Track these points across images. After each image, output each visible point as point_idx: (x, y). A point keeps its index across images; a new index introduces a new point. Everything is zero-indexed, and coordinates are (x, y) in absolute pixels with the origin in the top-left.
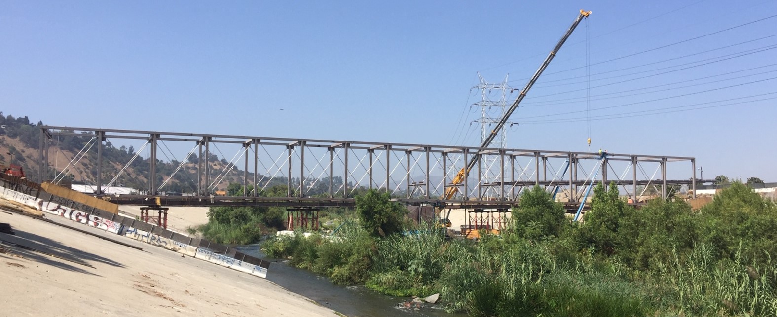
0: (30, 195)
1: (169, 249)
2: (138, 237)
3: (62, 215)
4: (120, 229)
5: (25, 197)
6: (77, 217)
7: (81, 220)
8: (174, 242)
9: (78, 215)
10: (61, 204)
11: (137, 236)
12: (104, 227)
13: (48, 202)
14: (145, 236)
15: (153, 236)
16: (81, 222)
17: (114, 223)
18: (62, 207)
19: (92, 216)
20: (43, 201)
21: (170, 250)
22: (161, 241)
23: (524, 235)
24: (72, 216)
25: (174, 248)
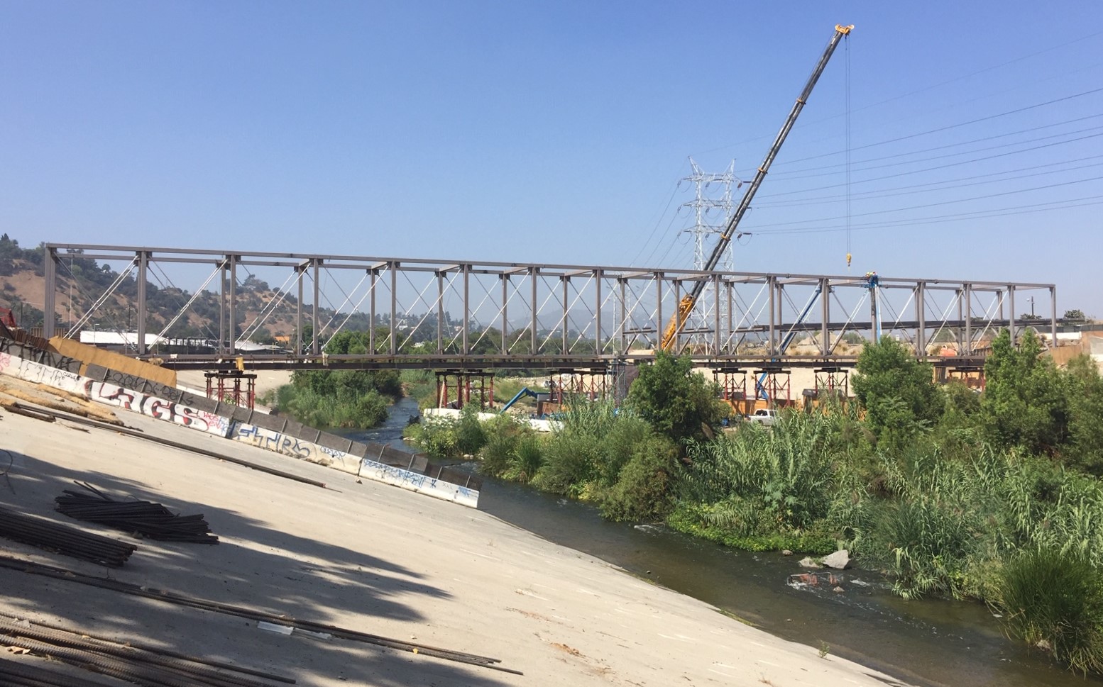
0: (68, 370)
1: (314, 462)
2: (260, 442)
3: (128, 406)
4: (229, 428)
5: (59, 375)
6: (154, 409)
7: (161, 414)
8: (323, 449)
9: (156, 405)
10: (124, 385)
11: (259, 439)
12: (202, 426)
13: (101, 384)
14: (273, 440)
15: (286, 439)
16: (161, 418)
17: (219, 417)
18: (127, 391)
19: (180, 406)
20: (92, 381)
21: (317, 463)
22: (300, 448)
23: (886, 421)
24: (145, 407)
25: (323, 459)
